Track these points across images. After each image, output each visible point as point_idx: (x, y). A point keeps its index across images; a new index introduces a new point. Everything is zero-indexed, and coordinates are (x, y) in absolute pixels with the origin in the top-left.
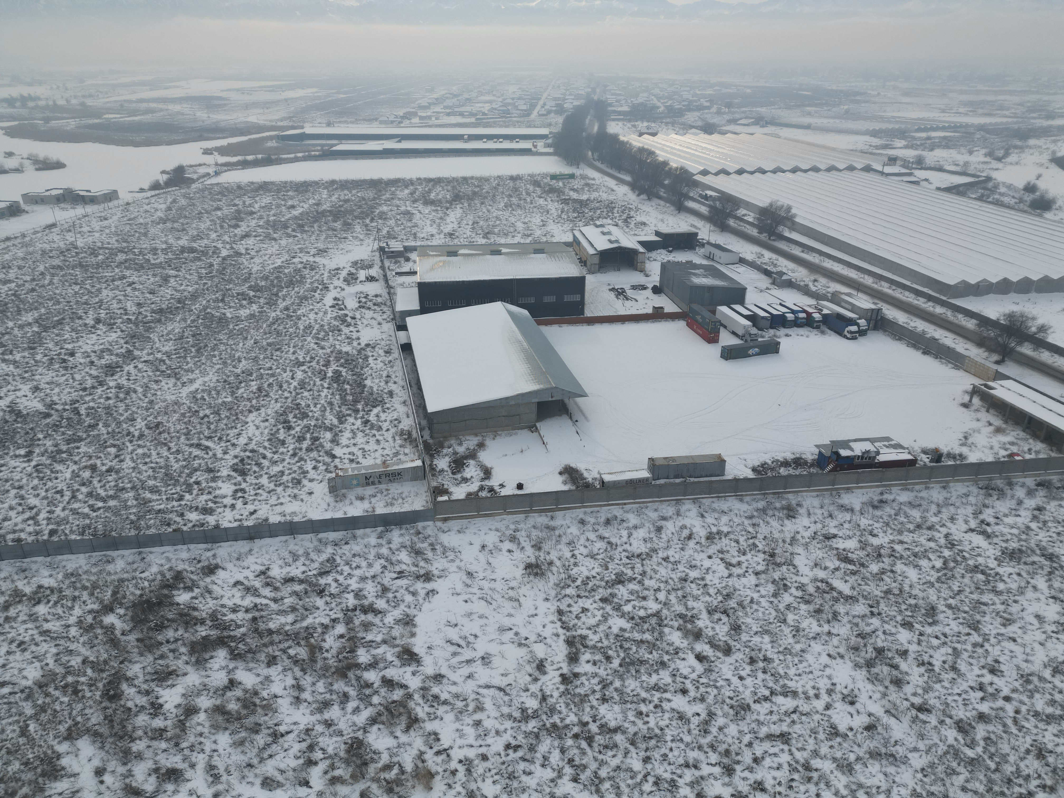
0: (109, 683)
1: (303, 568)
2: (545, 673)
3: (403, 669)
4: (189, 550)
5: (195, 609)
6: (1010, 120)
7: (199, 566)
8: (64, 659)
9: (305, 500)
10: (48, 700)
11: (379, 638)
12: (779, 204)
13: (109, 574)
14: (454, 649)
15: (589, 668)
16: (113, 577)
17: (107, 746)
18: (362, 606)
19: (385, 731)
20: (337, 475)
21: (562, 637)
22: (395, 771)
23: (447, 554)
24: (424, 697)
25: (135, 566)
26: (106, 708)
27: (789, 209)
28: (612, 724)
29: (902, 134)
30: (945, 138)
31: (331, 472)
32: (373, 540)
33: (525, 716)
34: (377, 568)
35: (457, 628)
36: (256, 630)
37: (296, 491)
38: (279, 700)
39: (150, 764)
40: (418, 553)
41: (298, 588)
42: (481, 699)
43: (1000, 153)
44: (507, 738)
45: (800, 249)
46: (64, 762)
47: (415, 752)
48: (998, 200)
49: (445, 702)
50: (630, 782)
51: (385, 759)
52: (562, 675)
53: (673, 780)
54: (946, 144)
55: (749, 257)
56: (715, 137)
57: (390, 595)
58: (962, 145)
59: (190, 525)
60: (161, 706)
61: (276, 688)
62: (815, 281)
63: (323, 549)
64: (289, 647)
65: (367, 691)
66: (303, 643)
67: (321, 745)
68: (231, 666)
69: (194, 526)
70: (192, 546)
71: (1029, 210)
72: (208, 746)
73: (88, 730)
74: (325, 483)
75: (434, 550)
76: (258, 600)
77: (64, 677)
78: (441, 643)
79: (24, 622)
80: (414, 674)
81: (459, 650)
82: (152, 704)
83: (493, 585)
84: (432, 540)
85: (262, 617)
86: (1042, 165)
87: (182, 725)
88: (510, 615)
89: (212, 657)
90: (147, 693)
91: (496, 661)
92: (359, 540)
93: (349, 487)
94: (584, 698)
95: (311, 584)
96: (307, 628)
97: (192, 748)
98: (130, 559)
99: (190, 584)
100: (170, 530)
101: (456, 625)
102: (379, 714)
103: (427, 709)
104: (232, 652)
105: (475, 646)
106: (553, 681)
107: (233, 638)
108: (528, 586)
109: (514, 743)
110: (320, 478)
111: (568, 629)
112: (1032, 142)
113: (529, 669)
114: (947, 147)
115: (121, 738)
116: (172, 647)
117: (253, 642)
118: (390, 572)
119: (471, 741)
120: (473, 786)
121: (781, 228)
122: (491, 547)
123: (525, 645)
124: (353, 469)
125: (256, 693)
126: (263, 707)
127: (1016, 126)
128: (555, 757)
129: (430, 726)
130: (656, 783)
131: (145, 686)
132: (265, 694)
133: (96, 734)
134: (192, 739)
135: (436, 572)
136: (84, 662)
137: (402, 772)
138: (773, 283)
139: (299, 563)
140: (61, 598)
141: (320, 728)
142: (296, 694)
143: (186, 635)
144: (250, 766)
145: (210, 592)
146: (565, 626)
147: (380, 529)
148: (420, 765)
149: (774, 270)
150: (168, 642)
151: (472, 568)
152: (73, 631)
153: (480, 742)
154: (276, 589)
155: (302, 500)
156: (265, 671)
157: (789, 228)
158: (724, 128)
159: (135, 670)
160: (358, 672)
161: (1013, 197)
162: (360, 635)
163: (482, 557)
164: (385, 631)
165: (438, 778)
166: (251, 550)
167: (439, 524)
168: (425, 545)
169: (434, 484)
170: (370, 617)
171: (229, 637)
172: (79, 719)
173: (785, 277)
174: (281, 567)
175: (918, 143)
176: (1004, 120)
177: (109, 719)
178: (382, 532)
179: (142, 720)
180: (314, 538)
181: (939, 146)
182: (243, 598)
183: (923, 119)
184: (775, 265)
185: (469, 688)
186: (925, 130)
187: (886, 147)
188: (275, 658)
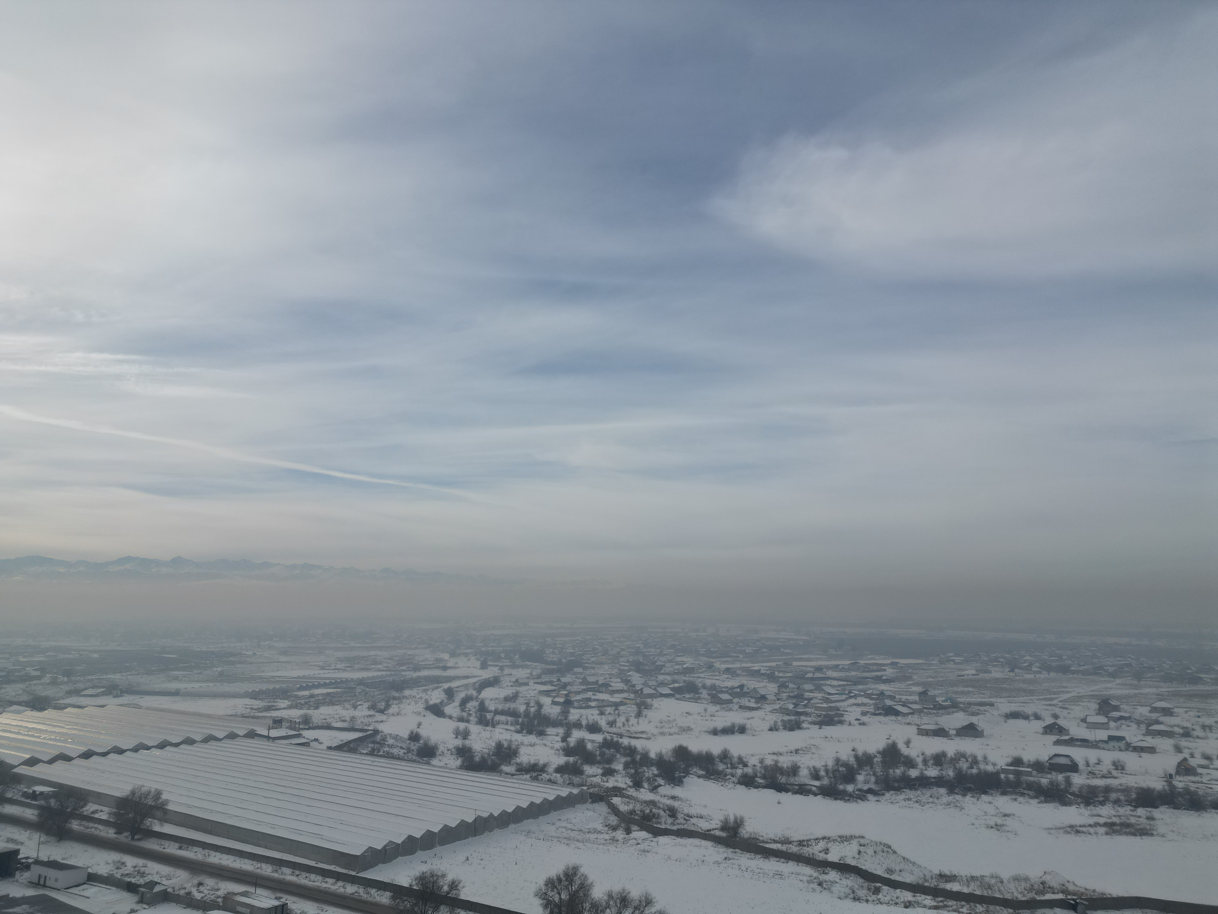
6: (384, 673)
12: (144, 790)
27: (158, 794)
29: (284, 694)
30: (328, 694)
43: (382, 705)
45: (177, 845)
48: (388, 753)
54: (330, 700)
55: (103, 870)
56: (49, 713)
58: (345, 701)
62: (200, 884)
71: (417, 759)
86: (419, 714)
112: (407, 692)
114: (332, 703)
121: (148, 821)
127: (391, 679)
138: (141, 901)
149: (142, 881)
157: (160, 820)
158: (62, 702)
161: (401, 748)
173: (157, 889)
175: (302, 702)
176: (380, 673)
181: (324, 704)
183: (304, 677)
184: (143, 875)
186: (307, 688)
187: (269, 709)
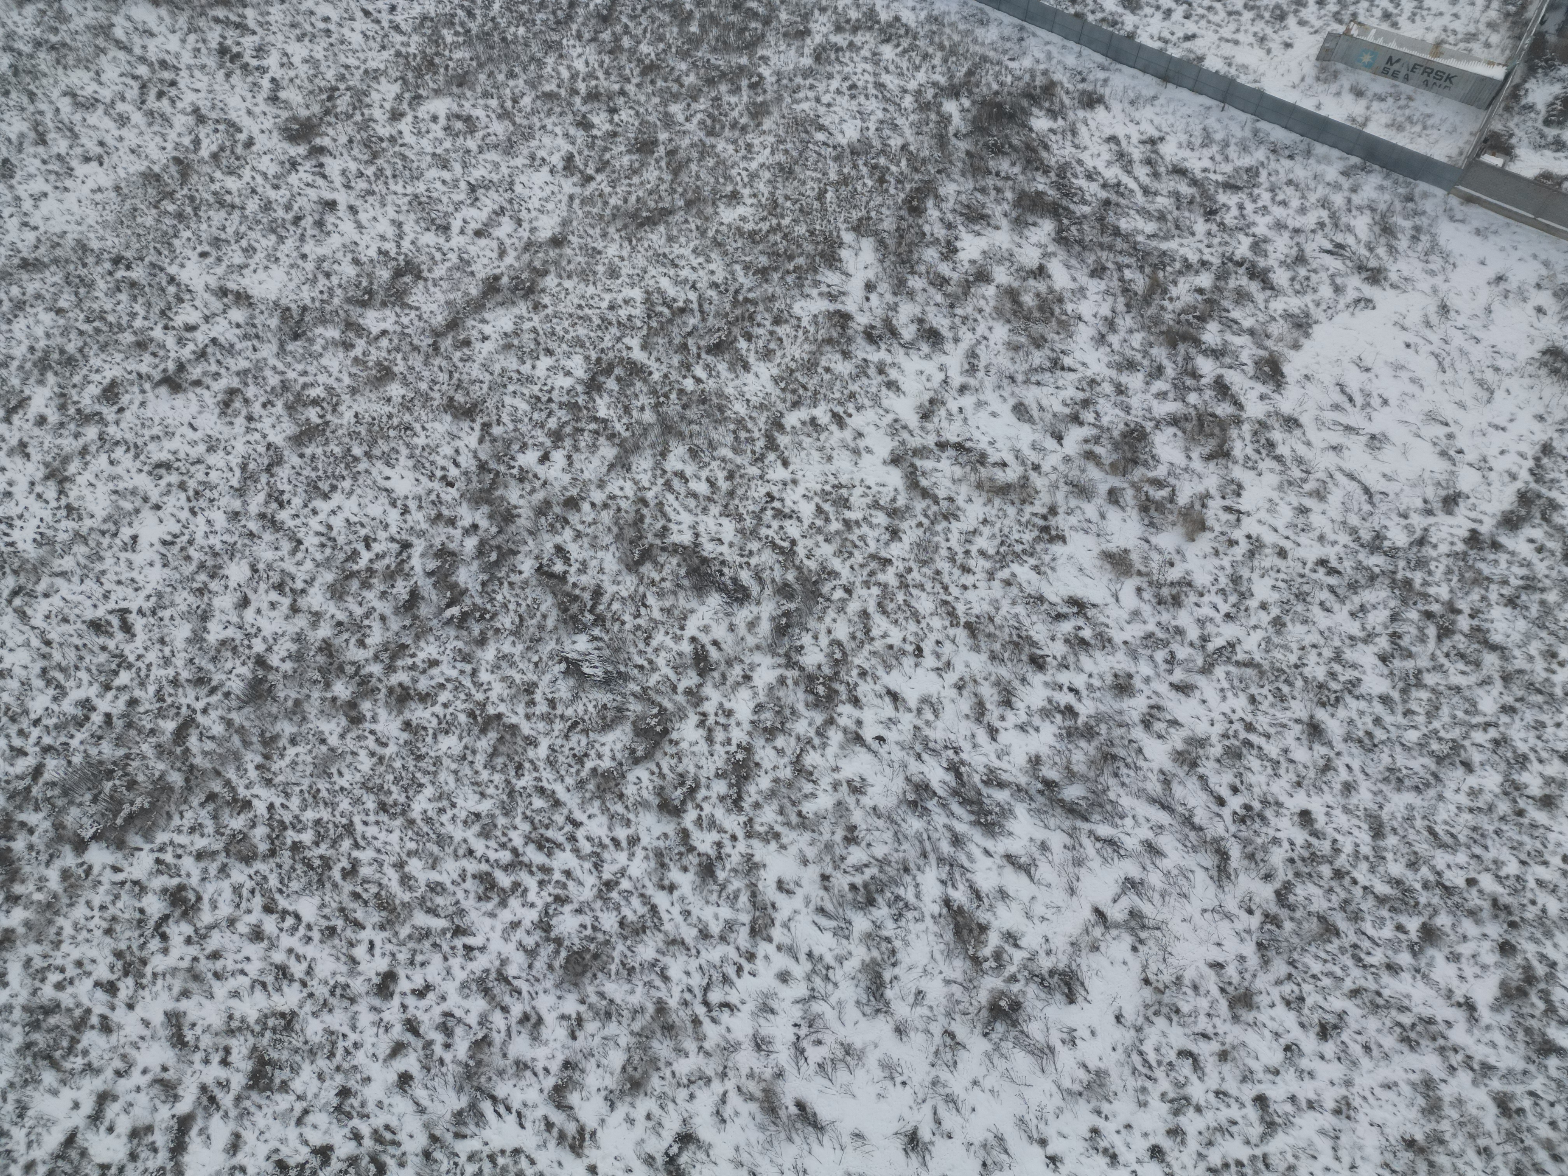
0: (918, 190)
1: (1207, 163)
2: (1450, 513)
3: (1252, 383)
4: (1080, 55)
5: (1046, 147)
7: (1080, 86)
8: (887, 132)
9: (1274, 52)
10: (853, 173)
11: (1247, 323)
13: (975, 41)
14: (1342, 399)
15: (1525, 550)
16: (977, 48)
17: (887, 263)
18: (1253, 265)
19: (1181, 442)
20: (1347, 33)
21: (1519, 485)
22: (1164, 493)
23: (1432, 258)
24: (1255, 433)
25: (1008, 45)
26: (902, 218)
28: (1496, 638)
31: (1340, 22)
32: (1332, 173)
33: (1376, 543)
34: (1309, 220)
35: (1366, 375)
36: (1101, 219)
37: (1269, 31)
38: (1081, 325)
39: (917, 310)
40: (1387, 230)
41: (1185, 189)
42: (1330, 485)
44: (1331, 553)
46: (844, 253)
47: (1200, 489)
49: (1279, 459)
50: (1460, 714)
51: (1160, 472)
52: (1474, 532)
53: (1525, 757)
57: (1302, 272)
59: (1099, 15)
60: (956, 251)
61: (1086, 309)
63: (1253, 148)
64: (1128, 266)
65: (1189, 382)
66: (1147, 270)
67: (1099, 408)
68: (1051, 248)
69: (1103, 20)
70: (1086, 51)
72: (981, 329)
73: (876, 233)
74: (1320, 38)
75: (1415, 239)
76: (1125, 179)
77: (878, 155)
78: (1329, 380)
79: (865, 59)
80: (1262, 397)
81: (1347, 405)
82: (949, 243)
83: (1469, 346)
84: (1424, 221)
85: (1117, 205)
87: (967, 286)
88: (1461, 405)
89: (1034, 224)
90: (949, 226)
91: (1389, 453)
92: (1312, 161)
93: (1352, 63)
94: (1481, 580)
95: (1204, 193)
96: (1164, 253)
97: (965, 319)
98: (1007, 32)
99: (1056, 108)
100: (1072, 11)
101: (1368, 370)
102: (1186, 418)
103: (1249, 450)
104: (1060, 230)
105: (1374, 415)
106: (1454, 531)
107: (1069, 213)
108: (1527, 381)
109: (1334, 563)
110: (1318, 24)
111: (1539, 479)
113: (1430, 492)
115: (903, 262)
116: (1000, 184)
117: (1090, 233)
118: (1325, 236)
119: (1280, 524)
120: (1245, 573)
122: (1513, 284)
123: (1451, 459)
124: (1380, 33)
125: (1060, 300)
126: (1060, 322)
128: (1377, 618)
129: (1238, 473)
130: (1496, 742)
131: (950, 216)
132: (1069, 307)
133: (882, 243)
134: (969, 310)
135: (1393, 276)
136: (904, 147)
137: (1172, 499)
139: (1207, 153)
140: (913, 47)
141: (1107, 388)
142: (1104, 330)
143: (1021, 178)
144: (1012, 379)
145: (1074, 133)
146: (1537, 473)
147: (1354, 160)
148: (1197, 507)
150: (998, 174)
151: (1453, 302)
152: (908, 102)
153: (1290, 533)
154: (1156, 175)
155: (1269, 51)
156: (1084, 280)
159: (949, 189)
160: (1193, 351)
162: (1225, 303)
163: (1485, 295)
164: (1262, 317)
165: (1208, 535)
166: (1155, 98)
167: (1454, 201)
168: (1407, 224)
169: (1497, 126)
170: (1254, 287)
171: (1066, 209)
172: (873, 214)
174: (1180, 146)
177: (900, 233)
178: (1354, 166)
179: (931, 254)
180: (1249, 125)
182: (1109, 164)
185: (1323, 462)
188: (1104, 269)
